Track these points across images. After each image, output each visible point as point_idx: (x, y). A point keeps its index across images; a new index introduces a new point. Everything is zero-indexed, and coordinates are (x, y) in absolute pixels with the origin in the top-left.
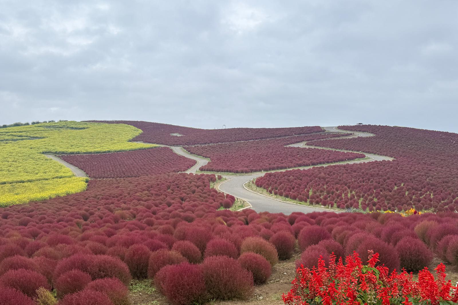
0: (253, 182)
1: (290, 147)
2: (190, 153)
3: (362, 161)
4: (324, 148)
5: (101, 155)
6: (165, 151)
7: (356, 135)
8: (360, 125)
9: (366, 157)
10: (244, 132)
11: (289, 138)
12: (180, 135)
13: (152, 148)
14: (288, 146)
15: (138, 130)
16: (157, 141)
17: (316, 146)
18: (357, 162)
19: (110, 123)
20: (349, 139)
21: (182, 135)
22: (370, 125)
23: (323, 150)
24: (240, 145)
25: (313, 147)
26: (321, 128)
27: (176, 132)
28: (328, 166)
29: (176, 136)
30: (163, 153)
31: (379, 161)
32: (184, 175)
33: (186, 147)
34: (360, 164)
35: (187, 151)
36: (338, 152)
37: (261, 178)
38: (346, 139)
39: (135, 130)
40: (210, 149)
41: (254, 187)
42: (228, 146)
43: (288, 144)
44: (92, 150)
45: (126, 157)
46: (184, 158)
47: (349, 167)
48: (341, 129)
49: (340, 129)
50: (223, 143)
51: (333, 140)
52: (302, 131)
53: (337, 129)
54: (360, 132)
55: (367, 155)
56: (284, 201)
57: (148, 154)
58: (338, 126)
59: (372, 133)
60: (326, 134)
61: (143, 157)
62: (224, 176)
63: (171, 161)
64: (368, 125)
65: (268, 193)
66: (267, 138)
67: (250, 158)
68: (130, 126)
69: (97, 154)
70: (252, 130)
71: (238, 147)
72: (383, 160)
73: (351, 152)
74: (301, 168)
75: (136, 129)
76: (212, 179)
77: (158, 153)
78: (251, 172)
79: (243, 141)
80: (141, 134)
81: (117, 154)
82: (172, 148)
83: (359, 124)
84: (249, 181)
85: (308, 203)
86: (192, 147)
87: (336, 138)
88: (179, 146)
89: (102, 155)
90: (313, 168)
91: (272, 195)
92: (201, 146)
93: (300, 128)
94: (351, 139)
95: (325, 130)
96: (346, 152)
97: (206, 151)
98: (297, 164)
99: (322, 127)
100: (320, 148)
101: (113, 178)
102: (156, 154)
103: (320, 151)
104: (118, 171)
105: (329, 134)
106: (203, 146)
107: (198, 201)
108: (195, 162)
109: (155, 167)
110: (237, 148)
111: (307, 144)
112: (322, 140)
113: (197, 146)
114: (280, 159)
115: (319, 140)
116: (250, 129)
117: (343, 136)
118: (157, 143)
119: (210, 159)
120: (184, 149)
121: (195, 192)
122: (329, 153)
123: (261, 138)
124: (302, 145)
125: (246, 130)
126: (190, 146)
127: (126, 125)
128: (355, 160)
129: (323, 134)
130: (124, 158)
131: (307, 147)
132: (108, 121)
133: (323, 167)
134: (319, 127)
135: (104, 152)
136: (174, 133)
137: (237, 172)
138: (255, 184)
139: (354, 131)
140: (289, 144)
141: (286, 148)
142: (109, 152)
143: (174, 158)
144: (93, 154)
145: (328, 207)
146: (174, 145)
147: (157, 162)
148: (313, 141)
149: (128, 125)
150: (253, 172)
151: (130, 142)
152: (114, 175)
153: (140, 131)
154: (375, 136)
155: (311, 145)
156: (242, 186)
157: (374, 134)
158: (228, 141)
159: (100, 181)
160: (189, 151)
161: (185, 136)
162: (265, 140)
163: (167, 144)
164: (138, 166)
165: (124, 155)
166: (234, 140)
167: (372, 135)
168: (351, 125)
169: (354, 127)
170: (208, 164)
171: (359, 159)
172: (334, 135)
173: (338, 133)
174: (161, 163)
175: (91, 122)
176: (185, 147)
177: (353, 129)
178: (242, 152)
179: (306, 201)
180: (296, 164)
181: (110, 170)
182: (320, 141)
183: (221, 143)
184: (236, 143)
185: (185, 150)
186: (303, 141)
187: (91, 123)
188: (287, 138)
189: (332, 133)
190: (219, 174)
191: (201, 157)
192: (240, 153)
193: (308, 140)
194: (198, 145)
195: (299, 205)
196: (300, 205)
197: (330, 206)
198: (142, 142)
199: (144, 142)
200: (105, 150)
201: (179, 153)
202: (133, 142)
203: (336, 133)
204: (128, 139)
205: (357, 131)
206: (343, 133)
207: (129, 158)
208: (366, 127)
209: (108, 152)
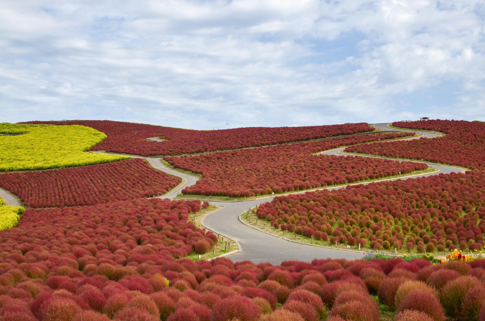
0: (253, 212)
1: (321, 155)
2: (173, 166)
3: (421, 174)
4: (370, 155)
5: (44, 173)
6: (136, 164)
7: (418, 136)
8: (424, 120)
9: (429, 169)
10: (255, 134)
11: (321, 141)
12: (161, 141)
13: (118, 160)
14: (318, 154)
15: (99, 134)
16: (126, 150)
17: (359, 152)
18: (414, 175)
19: (58, 125)
20: (407, 141)
21: (164, 140)
22: (440, 120)
23: (368, 158)
24: (249, 153)
25: (354, 155)
26: (369, 126)
27: (156, 136)
28: (370, 184)
29: (156, 141)
30: (134, 167)
31: (446, 174)
32: (155, 202)
33: (168, 158)
34: (418, 179)
35: (169, 164)
36: (390, 161)
37: (267, 205)
38: (404, 141)
39: (95, 134)
40: (203, 160)
41: (254, 217)
42: (231, 156)
43: (319, 151)
44: (30, 165)
45: (79, 174)
46: (164, 175)
47: (400, 185)
48: (398, 127)
49: (395, 126)
50: (224, 151)
51: (384, 144)
52: (341, 131)
53: (391, 127)
54: (425, 131)
55: (430, 165)
56: (294, 241)
57: (112, 169)
58: (393, 123)
59: (441, 131)
60: (374, 135)
61: (103, 174)
62: (214, 202)
63: (144, 180)
64: (436, 120)
65: (273, 227)
66: (288, 142)
67: (260, 173)
68: (87, 127)
69: (38, 171)
70: (267, 130)
71: (245, 157)
72: (452, 171)
73: (408, 160)
74: (330, 188)
75: (98, 132)
76: (194, 208)
77: (127, 168)
78: (256, 196)
79: (253, 148)
80: (104, 140)
81: (66, 170)
82: (148, 160)
83: (424, 118)
84: (248, 210)
85: (329, 242)
86: (176, 158)
87: (389, 141)
88: (158, 157)
89: (46, 172)
90: (348, 186)
91: (278, 230)
92: (191, 156)
93: (338, 126)
94: (410, 141)
95: (374, 129)
96: (401, 160)
97: (198, 163)
98: (326, 182)
99: (370, 124)
100: (363, 156)
101: (58, 207)
102: (123, 170)
103: (363, 160)
104: (66, 196)
105: (379, 134)
106: (193, 156)
107: (160, 243)
108: (178, 181)
109: (119, 190)
110: (243, 157)
111: (346, 151)
112: (369, 143)
113: (185, 157)
114: (303, 173)
115: (364, 144)
116: (265, 130)
117: (399, 136)
118: (127, 153)
119: (201, 175)
120: (166, 161)
121: (161, 230)
122: (376, 163)
123: (281, 143)
124: (339, 152)
125: (258, 130)
126: (174, 156)
127: (82, 126)
128: (413, 172)
129: (371, 135)
130: (77, 176)
131: (346, 155)
132: (56, 122)
133: (362, 185)
134: (366, 124)
135: (49, 168)
136: (152, 136)
137: (234, 196)
138: (256, 214)
139: (416, 129)
140: (321, 151)
141: (316, 157)
142: (57, 167)
143: (149, 175)
144: (32, 172)
145: (357, 247)
146: (151, 155)
147: (123, 182)
148: (355, 145)
149: (86, 126)
150: (259, 195)
151: (87, 153)
152: (60, 203)
153: (103, 135)
154: (446, 136)
155: (352, 151)
156: (238, 217)
157: (445, 133)
158: (231, 148)
159: (38, 211)
160: (172, 164)
161: (168, 142)
162: (286, 145)
163: (140, 155)
164: (96, 189)
165: (76, 172)
166: (240, 146)
167: (441, 135)
168: (413, 121)
169: (416, 123)
170: (197, 184)
171: (418, 171)
172: (387, 135)
173: (393, 133)
174: (130, 183)
175: (32, 124)
176: (166, 159)
177: (415, 127)
178: (249, 164)
179: (325, 239)
180: (324, 182)
181: (55, 195)
182: (366, 145)
183: (220, 151)
184: (242, 150)
185: (167, 163)
186: (342, 145)
187: (32, 126)
188: (319, 142)
189: (384, 133)
190: (206, 199)
191: (190, 172)
192: (247, 166)
193: (346, 145)
194: (186, 155)
195: (315, 245)
196: (317, 245)
197: (360, 246)
198: (105, 151)
199: (107, 152)
200: (49, 166)
201: (157, 168)
202: (91, 152)
203: (389, 133)
204: (83, 147)
205: (420, 129)
206: (399, 133)
207: (84, 177)
208: (433, 123)
209: (54, 168)
